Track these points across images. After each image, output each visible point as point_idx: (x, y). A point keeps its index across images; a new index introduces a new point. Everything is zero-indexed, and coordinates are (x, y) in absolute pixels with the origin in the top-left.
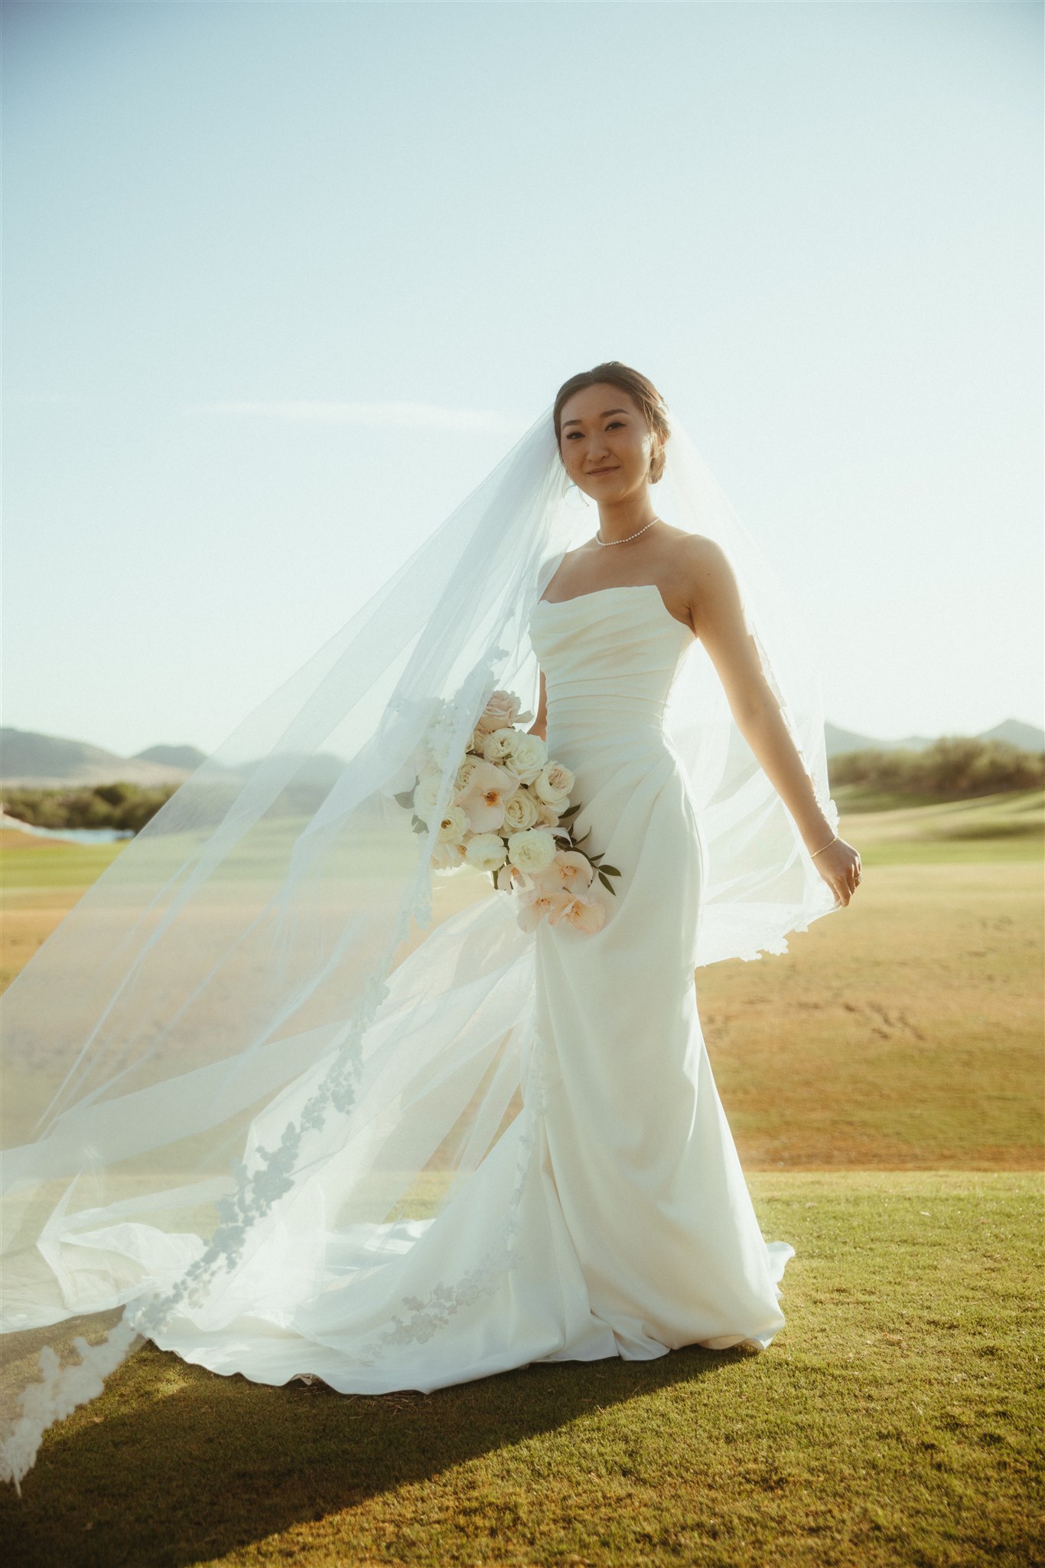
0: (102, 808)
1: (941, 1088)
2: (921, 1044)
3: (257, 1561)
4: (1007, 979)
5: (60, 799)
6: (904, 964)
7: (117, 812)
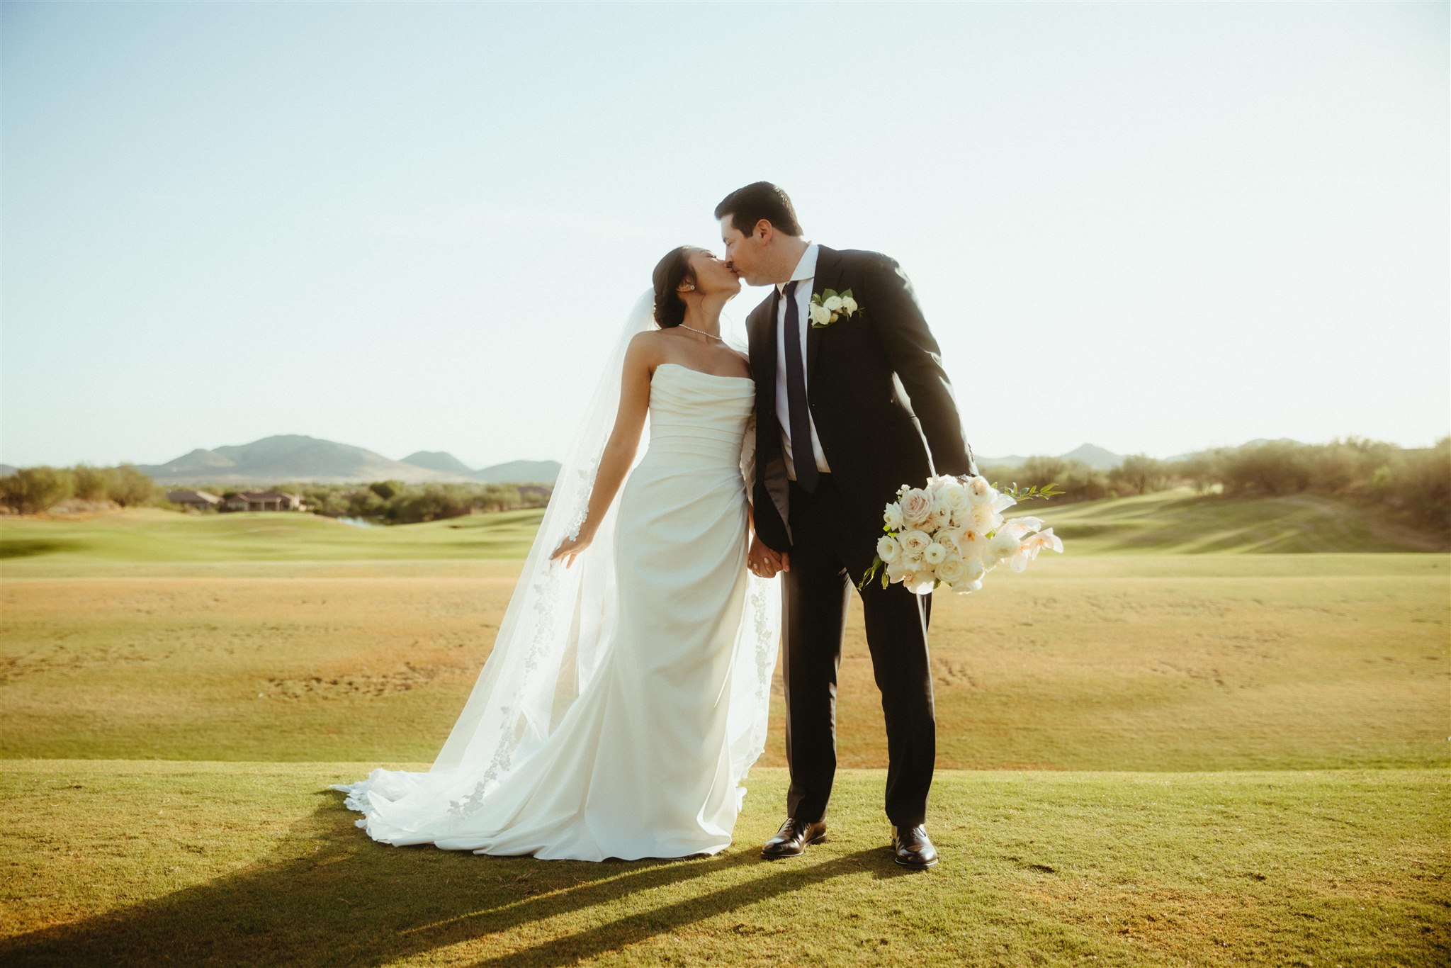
0: (376, 500)
1: (983, 722)
2: (973, 689)
3: (429, 964)
4: (1045, 643)
5: (343, 493)
6: (970, 631)
7: (388, 504)
